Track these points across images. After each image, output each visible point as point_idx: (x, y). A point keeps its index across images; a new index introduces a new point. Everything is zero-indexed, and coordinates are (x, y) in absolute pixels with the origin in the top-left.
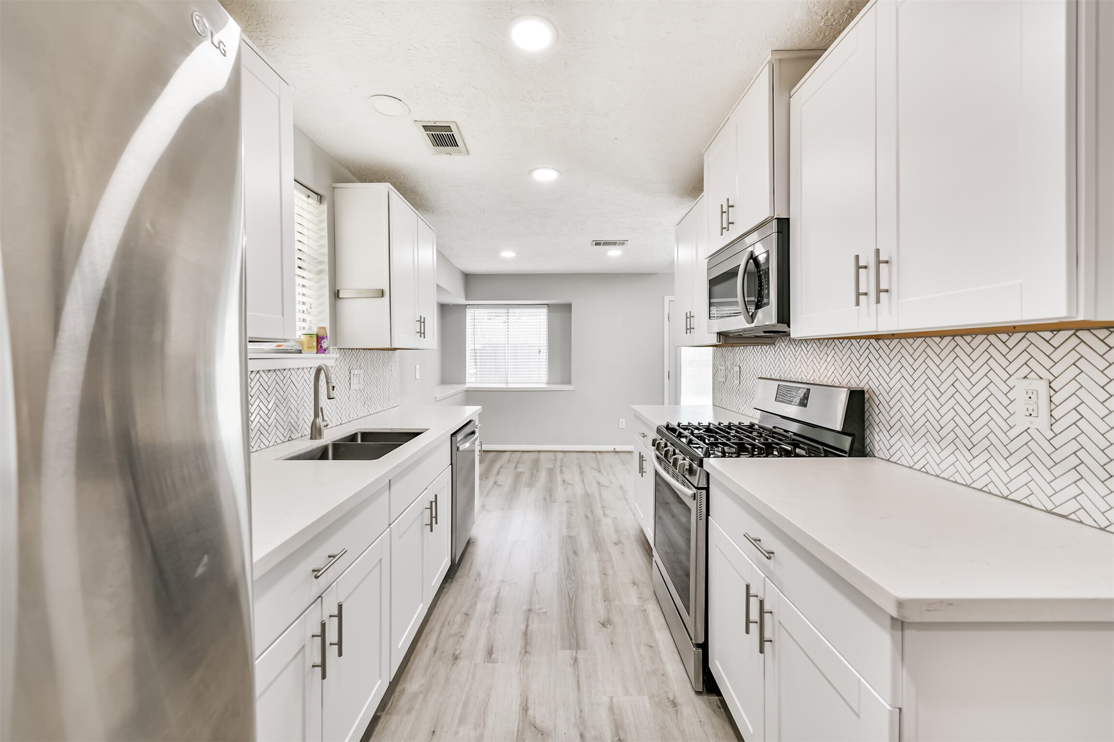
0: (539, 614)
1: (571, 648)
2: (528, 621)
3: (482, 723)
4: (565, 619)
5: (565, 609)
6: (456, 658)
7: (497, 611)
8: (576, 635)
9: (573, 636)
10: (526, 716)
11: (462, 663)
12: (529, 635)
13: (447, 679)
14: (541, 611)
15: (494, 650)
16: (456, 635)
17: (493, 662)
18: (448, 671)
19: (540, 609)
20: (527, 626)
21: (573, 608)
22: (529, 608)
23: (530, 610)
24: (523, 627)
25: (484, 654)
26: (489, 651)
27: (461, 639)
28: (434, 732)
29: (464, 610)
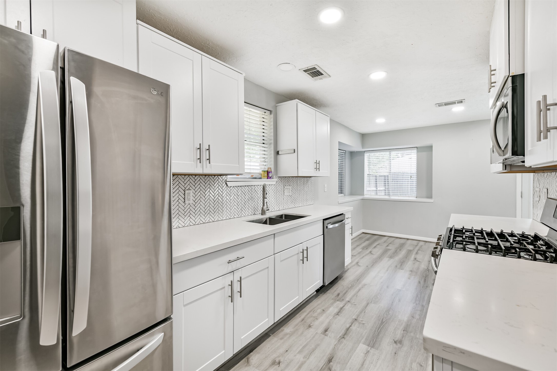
0: (360, 323)
1: (368, 345)
2: (352, 324)
3: (308, 357)
4: (374, 331)
5: (376, 326)
6: (310, 326)
7: (339, 314)
8: (376, 340)
9: (373, 340)
10: (329, 364)
11: (311, 330)
12: (349, 330)
13: (302, 333)
14: (362, 322)
15: (328, 330)
16: (314, 317)
17: (325, 335)
18: (304, 330)
19: (362, 321)
20: (350, 326)
21: (381, 327)
22: (356, 318)
23: (356, 319)
24: (348, 326)
25: (323, 330)
26: (326, 330)
27: (316, 320)
28: (287, 351)
29: (323, 308)
